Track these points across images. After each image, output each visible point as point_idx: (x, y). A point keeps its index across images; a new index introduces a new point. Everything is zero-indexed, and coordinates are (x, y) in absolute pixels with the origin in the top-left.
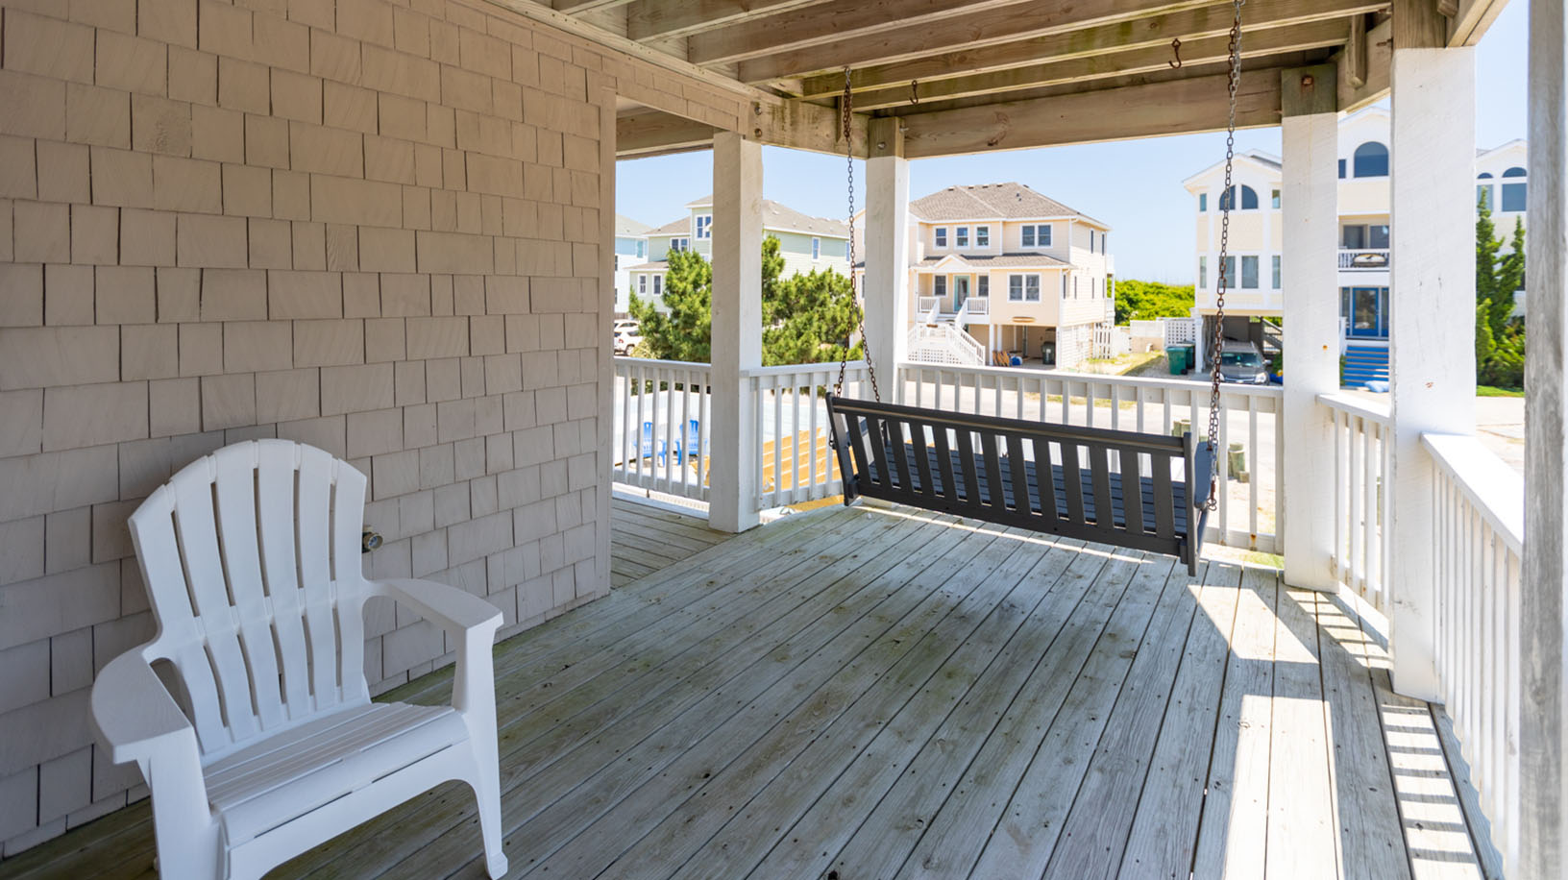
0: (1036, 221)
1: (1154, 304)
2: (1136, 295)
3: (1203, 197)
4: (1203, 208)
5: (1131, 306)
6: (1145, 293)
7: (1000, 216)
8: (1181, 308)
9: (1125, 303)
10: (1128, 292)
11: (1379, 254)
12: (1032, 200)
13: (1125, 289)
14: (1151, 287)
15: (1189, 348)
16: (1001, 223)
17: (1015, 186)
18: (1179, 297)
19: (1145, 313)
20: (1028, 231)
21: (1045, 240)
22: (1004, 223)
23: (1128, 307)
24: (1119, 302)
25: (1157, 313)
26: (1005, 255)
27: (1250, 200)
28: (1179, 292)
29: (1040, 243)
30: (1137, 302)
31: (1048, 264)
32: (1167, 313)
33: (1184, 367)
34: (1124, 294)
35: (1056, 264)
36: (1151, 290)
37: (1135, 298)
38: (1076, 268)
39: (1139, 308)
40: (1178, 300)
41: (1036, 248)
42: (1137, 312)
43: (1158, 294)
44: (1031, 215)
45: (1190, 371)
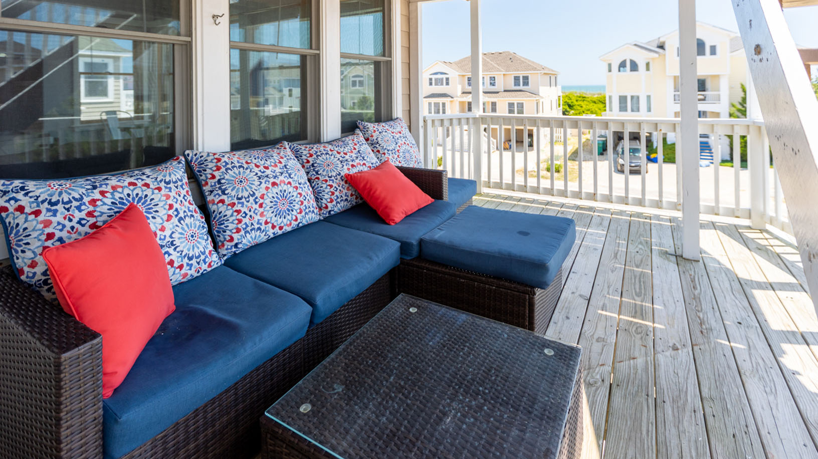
0: (521, 74)
1: (582, 107)
2: (572, 102)
3: (610, 65)
4: (610, 71)
5: (570, 108)
6: (577, 101)
7: (502, 71)
8: (597, 109)
9: (567, 107)
10: (568, 101)
11: (701, 95)
12: (518, 61)
13: (567, 100)
14: (580, 97)
16: (502, 76)
17: (508, 53)
18: (595, 102)
19: (577, 112)
20: (517, 79)
21: (526, 83)
22: (504, 75)
23: (568, 109)
24: (565, 107)
25: (583, 112)
26: (505, 91)
27: (634, 67)
28: (594, 100)
29: (523, 85)
30: (573, 106)
31: (528, 97)
32: (589, 112)
34: (566, 102)
35: (532, 97)
36: (580, 99)
37: (572, 104)
38: (542, 97)
39: (574, 109)
40: (594, 104)
41: (521, 87)
42: (573, 111)
43: (584, 100)
44: (518, 70)
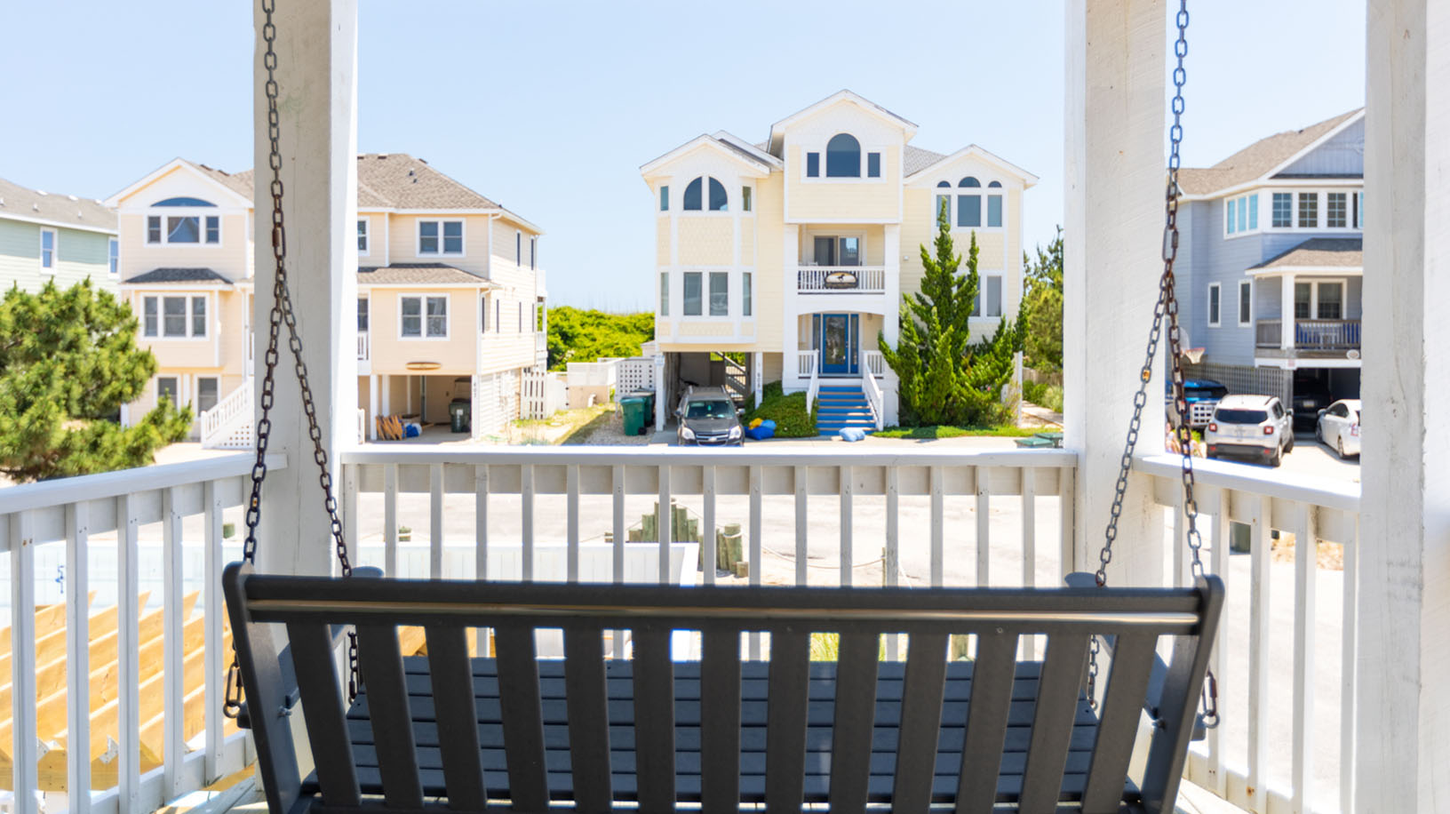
0: (441, 215)
1: (594, 340)
2: (571, 327)
3: (665, 191)
4: (665, 207)
5: (565, 343)
6: (582, 325)
7: (386, 205)
8: (628, 345)
9: (558, 339)
10: (561, 324)
11: (850, 273)
12: (433, 182)
13: (557, 319)
14: (590, 316)
15: (647, 397)
16: (387, 217)
17: (407, 160)
18: (624, 329)
19: (584, 353)
20: (428, 229)
21: (454, 245)
22: (392, 216)
23: (561, 345)
24: (553, 339)
25: (598, 352)
26: (393, 266)
27: (719, 199)
28: (623, 323)
29: (447, 250)
30: (574, 337)
31: (458, 281)
32: (611, 352)
33: (642, 424)
34: (556, 326)
35: (470, 281)
36: (590, 321)
37: (570, 332)
38: (498, 287)
39: (575, 346)
40: (623, 334)
41: (440, 256)
42: (573, 351)
43: (599, 324)
44: (433, 205)
45: (649, 429)
